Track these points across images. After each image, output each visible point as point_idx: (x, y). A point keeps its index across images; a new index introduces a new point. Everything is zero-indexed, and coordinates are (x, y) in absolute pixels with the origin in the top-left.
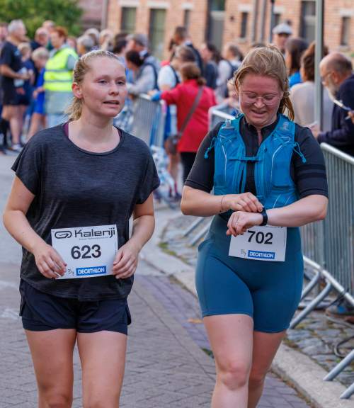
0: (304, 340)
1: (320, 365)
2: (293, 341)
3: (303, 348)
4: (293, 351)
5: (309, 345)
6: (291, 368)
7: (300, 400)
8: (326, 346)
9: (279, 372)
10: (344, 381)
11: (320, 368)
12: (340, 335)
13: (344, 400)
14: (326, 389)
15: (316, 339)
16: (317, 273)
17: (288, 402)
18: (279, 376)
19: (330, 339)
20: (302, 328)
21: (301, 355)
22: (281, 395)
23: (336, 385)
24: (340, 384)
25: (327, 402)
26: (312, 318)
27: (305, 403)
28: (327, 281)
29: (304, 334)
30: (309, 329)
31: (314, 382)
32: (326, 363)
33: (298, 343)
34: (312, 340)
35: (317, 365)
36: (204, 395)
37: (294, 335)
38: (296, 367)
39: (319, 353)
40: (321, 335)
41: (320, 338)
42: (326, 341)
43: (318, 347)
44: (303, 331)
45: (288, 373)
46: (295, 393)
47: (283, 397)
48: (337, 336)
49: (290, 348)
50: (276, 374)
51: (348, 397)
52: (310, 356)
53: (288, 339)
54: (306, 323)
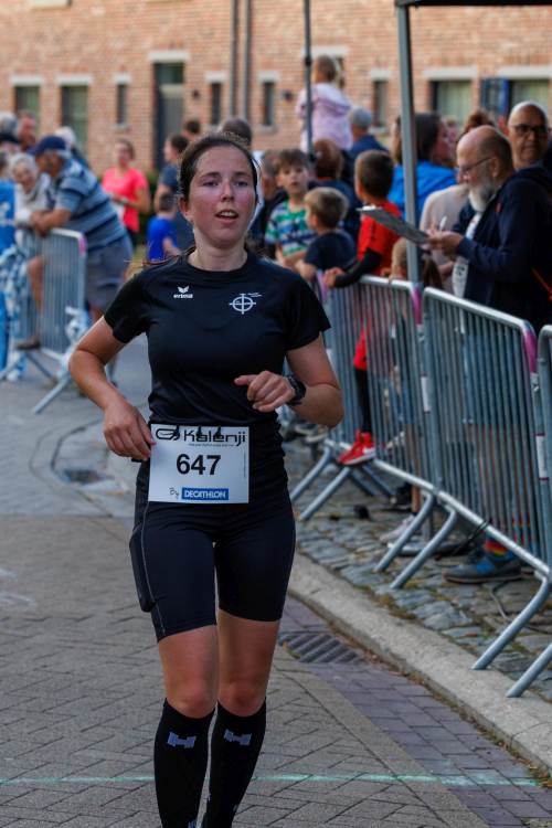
0: (422, 605)
1: (458, 644)
2: (406, 610)
3: (424, 619)
4: (409, 626)
5: (434, 613)
6: (413, 653)
7: (440, 705)
8: (461, 612)
9: (392, 660)
10: (504, 668)
11: (459, 649)
12: (479, 593)
13: (514, 699)
14: (480, 683)
15: (443, 603)
16: (429, 497)
17: (423, 709)
18: (394, 668)
19: (466, 602)
20: (416, 587)
21: (424, 630)
22: (407, 698)
23: (493, 677)
24: (500, 674)
25: (486, 705)
26: (426, 569)
27: (449, 710)
28: (447, 507)
29: (419, 596)
30: (427, 588)
31: (458, 672)
32: (467, 640)
33: (415, 612)
34: (437, 604)
35: (454, 645)
36: (286, 708)
37: (406, 598)
38: (421, 652)
39: (453, 626)
40: (448, 595)
41: (447, 600)
42: (460, 605)
43: (448, 615)
44: (418, 592)
45: (411, 661)
46: (428, 693)
47: (410, 701)
48: (474, 597)
49: (403, 621)
50: (388, 664)
51: (518, 694)
52: (440, 630)
53: (397, 607)
54: (419, 579)
